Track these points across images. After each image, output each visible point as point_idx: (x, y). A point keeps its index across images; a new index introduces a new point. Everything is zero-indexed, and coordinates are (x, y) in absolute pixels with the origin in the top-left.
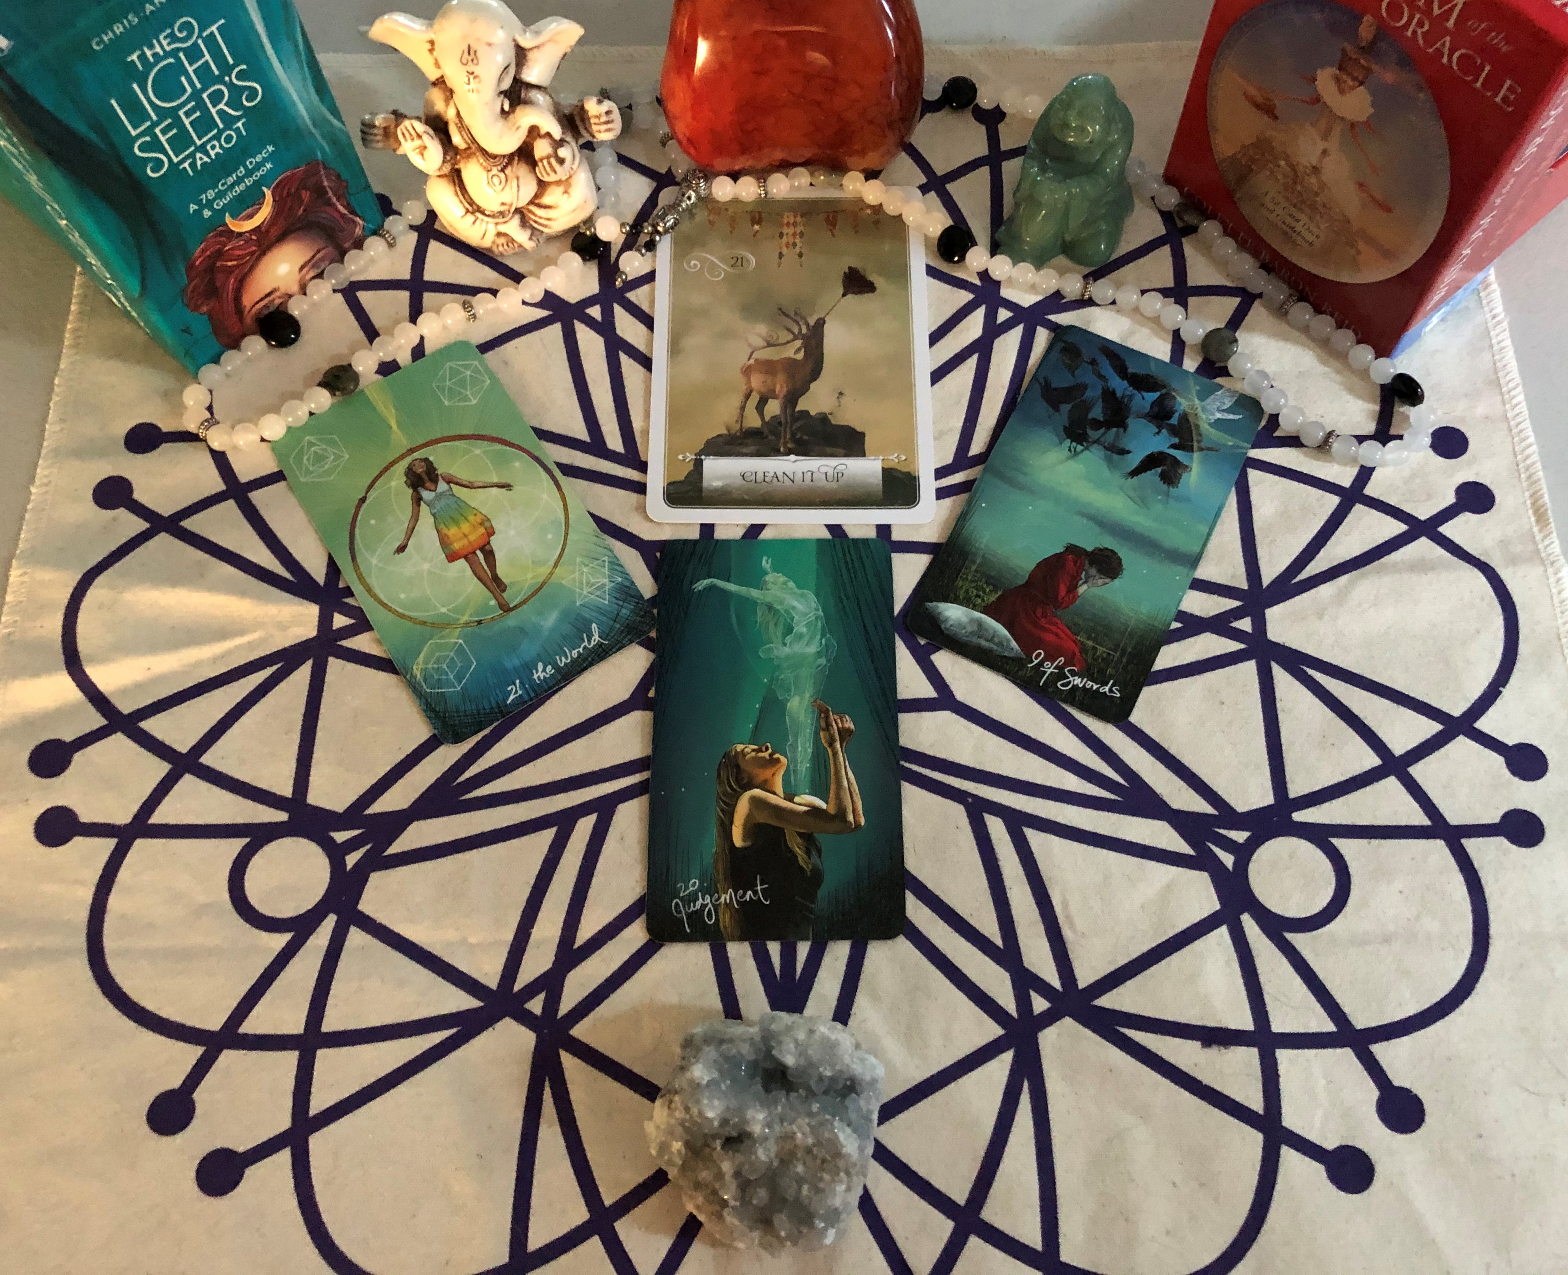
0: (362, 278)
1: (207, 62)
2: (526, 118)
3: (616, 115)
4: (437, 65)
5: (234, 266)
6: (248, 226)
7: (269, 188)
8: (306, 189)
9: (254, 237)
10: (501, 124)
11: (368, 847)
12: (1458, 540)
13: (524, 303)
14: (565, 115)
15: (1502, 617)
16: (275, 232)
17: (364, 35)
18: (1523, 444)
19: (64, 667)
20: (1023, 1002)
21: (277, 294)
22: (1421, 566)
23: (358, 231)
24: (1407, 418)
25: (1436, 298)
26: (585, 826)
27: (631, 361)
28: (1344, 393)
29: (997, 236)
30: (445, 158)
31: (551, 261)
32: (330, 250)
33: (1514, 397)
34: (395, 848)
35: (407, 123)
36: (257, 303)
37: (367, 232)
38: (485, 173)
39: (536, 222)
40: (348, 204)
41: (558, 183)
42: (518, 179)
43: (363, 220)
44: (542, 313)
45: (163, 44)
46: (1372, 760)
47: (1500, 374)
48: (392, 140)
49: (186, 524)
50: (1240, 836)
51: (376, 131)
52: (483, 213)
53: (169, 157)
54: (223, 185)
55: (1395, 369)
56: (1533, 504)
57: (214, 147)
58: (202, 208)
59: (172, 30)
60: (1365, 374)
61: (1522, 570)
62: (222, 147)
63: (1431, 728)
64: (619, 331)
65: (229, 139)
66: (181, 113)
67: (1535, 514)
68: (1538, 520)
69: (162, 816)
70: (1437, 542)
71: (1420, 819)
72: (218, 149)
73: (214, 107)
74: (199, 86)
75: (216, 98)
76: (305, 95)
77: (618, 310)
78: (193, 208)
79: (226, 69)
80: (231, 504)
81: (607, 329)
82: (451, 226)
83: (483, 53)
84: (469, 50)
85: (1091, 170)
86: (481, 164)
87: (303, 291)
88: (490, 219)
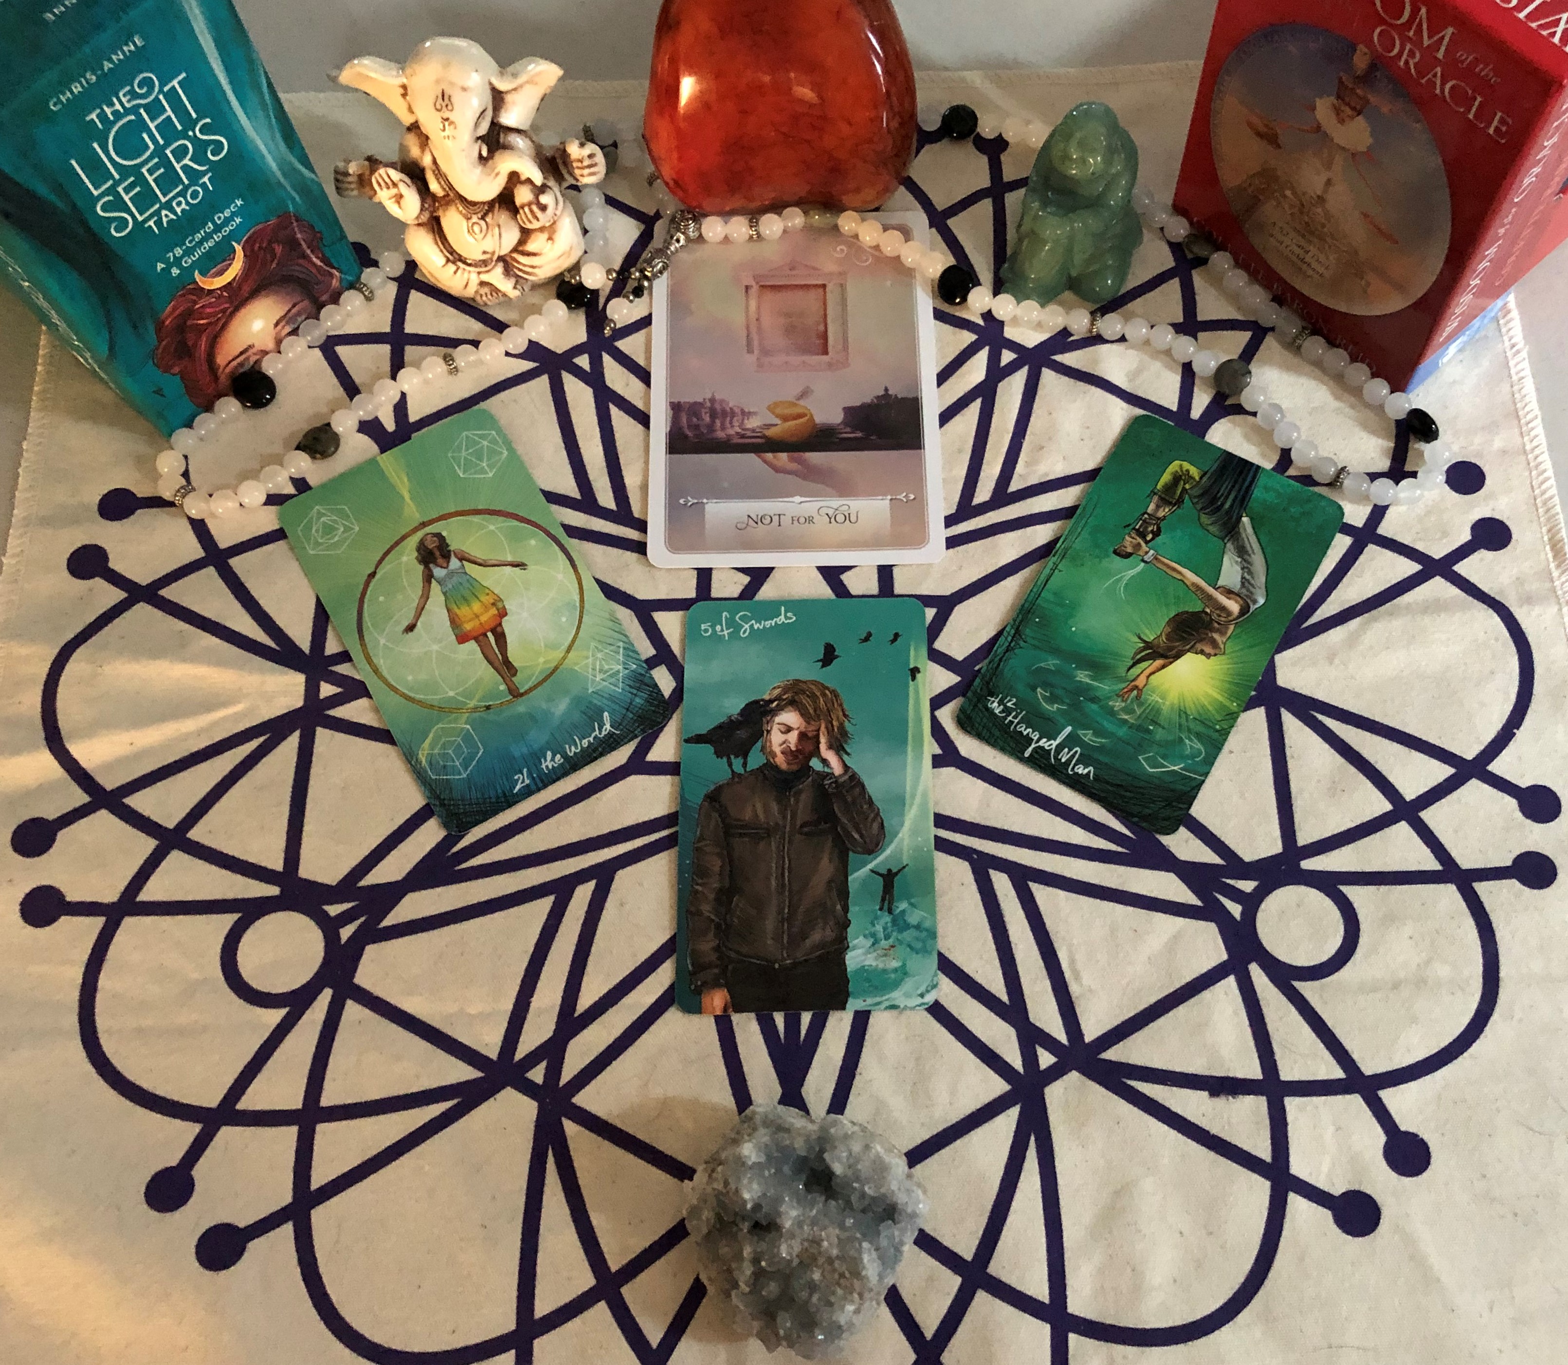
0: (339, 332)
1: (168, 119)
2: (506, 164)
3: (600, 158)
4: (411, 110)
5: (208, 325)
6: (218, 282)
7: (239, 243)
8: (278, 242)
9: (225, 294)
10: (478, 170)
11: (362, 919)
12: (1474, 579)
13: (507, 354)
14: (547, 159)
15: (1517, 657)
16: (246, 289)
17: (334, 80)
18: (1541, 478)
19: (44, 743)
20: (1030, 1060)
21: (252, 351)
22: (1435, 607)
23: (335, 283)
24: (1421, 454)
25: (1448, 330)
26: (584, 893)
27: (622, 413)
28: (1357, 429)
30: (422, 205)
31: (536, 310)
32: (305, 305)
33: (1533, 429)
35: (382, 171)
36: (231, 362)
37: (345, 284)
38: (464, 222)
39: (520, 270)
40: (323, 255)
41: (542, 229)
42: (499, 226)
43: (340, 271)
44: (528, 365)
45: (122, 101)
46: (1383, 806)
47: (1519, 405)
48: (367, 189)
49: (165, 593)
50: (1247, 886)
51: (350, 179)
52: (465, 263)
53: (133, 216)
54: (190, 242)
55: (1410, 404)
56: (1550, 540)
57: (179, 204)
58: (169, 266)
59: (133, 87)
60: (1379, 409)
61: (1537, 610)
62: (187, 203)
63: (1443, 772)
64: (609, 383)
65: (195, 195)
66: (144, 170)
67: (1553, 548)
68: (1555, 557)
69: (150, 893)
70: (1453, 583)
71: (1432, 864)
72: (184, 206)
73: (178, 163)
74: (161, 142)
75: (180, 153)
76: (272, 147)
77: (607, 359)
78: (160, 266)
79: (189, 124)
80: (211, 571)
81: (595, 380)
82: (432, 275)
83: (457, 98)
84: (443, 96)
85: (1095, 203)
86: (461, 212)
87: (278, 349)
88: (472, 269)
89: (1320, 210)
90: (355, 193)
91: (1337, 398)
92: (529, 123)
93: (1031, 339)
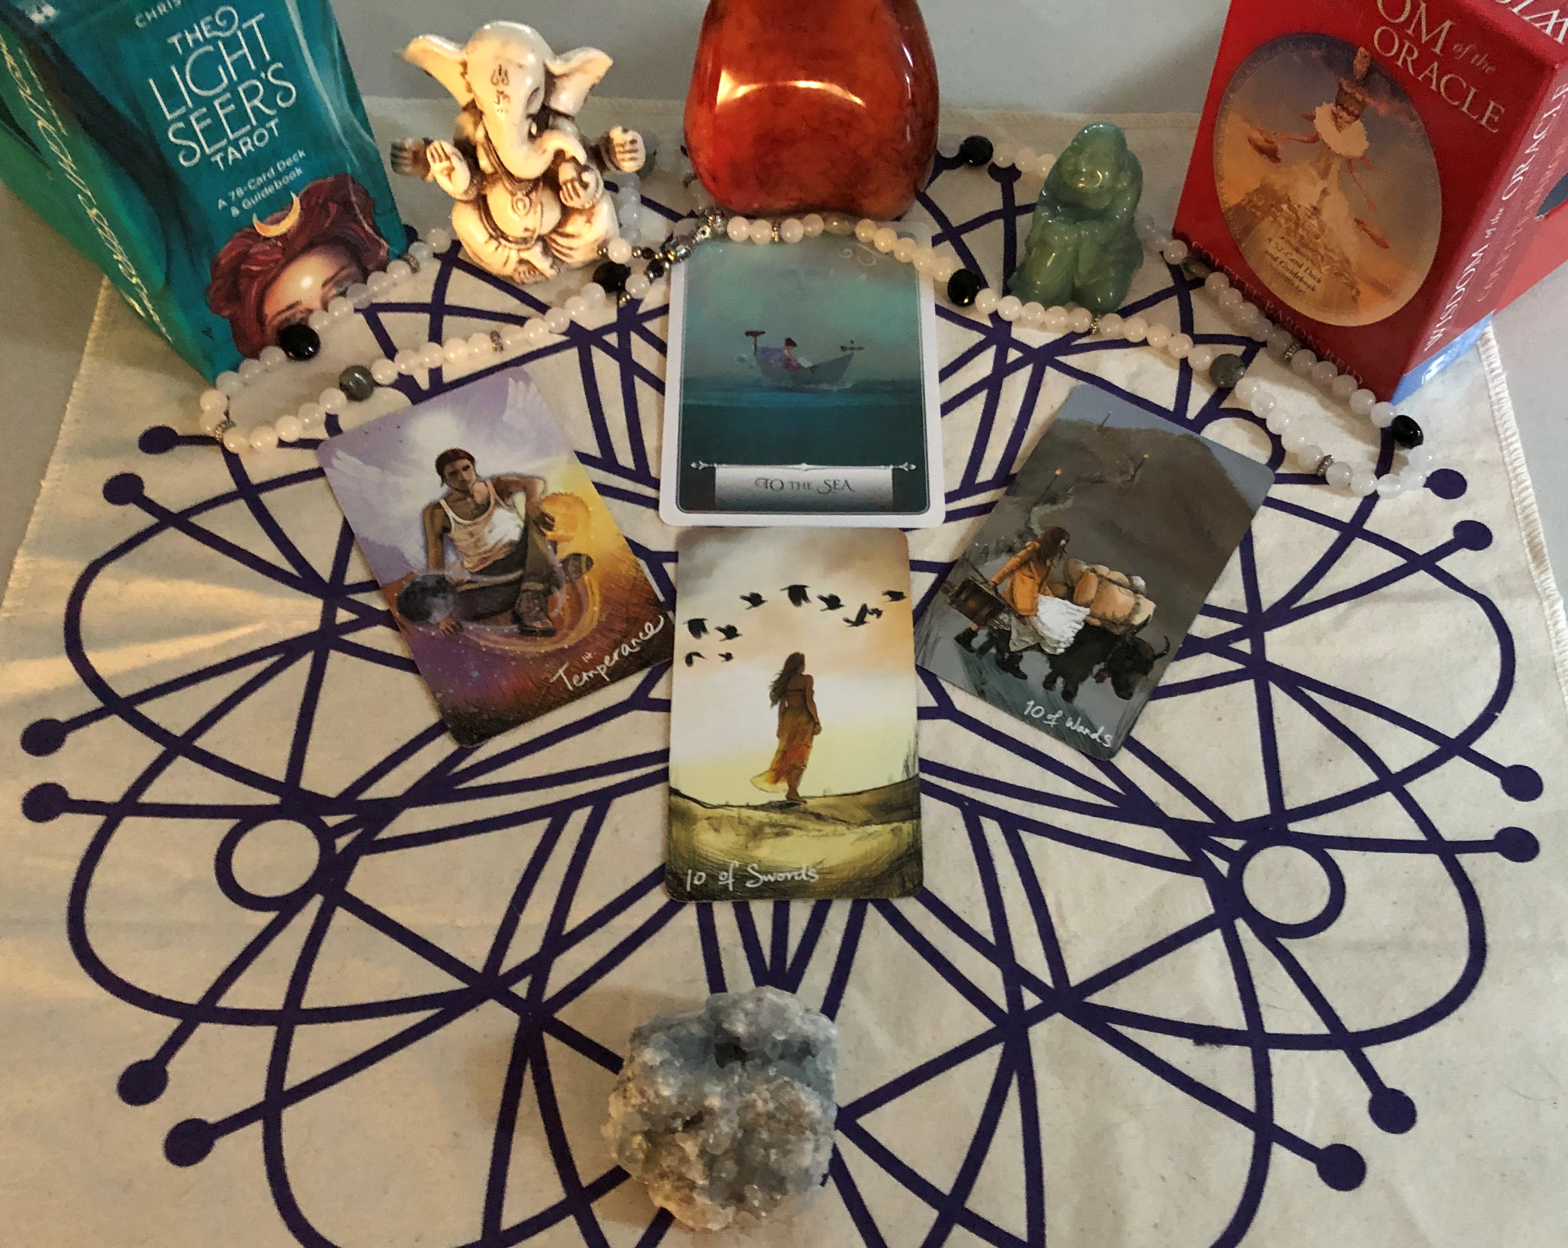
0: (382, 300)
1: (244, 56)
4: (470, 90)
5: (261, 272)
6: (274, 231)
7: (297, 195)
8: (334, 202)
9: (280, 244)
11: (359, 831)
12: (1456, 574)
16: (300, 242)
18: (1520, 487)
20: (1014, 999)
21: (298, 307)
22: (1419, 597)
23: (382, 253)
24: (1407, 458)
25: (1433, 339)
26: (580, 817)
27: (646, 385)
28: (1345, 435)
29: (1009, 281)
31: (575, 292)
32: (353, 269)
33: (1511, 444)
34: (386, 833)
36: (279, 313)
37: (392, 256)
38: (509, 197)
39: (558, 251)
40: (375, 222)
43: (388, 242)
44: (560, 338)
45: (203, 31)
46: (1369, 776)
47: (1498, 423)
49: (195, 520)
50: (1236, 844)
51: (405, 154)
53: (203, 147)
54: (253, 184)
55: (1395, 411)
56: (1529, 543)
57: (245, 144)
58: (230, 204)
59: (213, 17)
60: (1365, 418)
61: (1518, 603)
62: (254, 145)
63: (1427, 748)
64: (635, 357)
65: (261, 138)
66: (216, 104)
67: (1531, 551)
68: (1535, 558)
69: (150, 796)
70: (1435, 575)
71: (1415, 834)
72: (250, 146)
73: (248, 101)
74: (235, 78)
75: (252, 93)
76: (338, 105)
77: (634, 337)
78: (222, 203)
79: (263, 65)
80: (241, 503)
81: (622, 355)
82: (475, 254)
83: (514, 74)
84: (500, 70)
85: (1101, 216)
86: (507, 189)
87: (325, 307)
88: (513, 245)
89: (1314, 222)
90: (408, 169)
91: (1326, 408)
92: (578, 108)
93: (1037, 339)
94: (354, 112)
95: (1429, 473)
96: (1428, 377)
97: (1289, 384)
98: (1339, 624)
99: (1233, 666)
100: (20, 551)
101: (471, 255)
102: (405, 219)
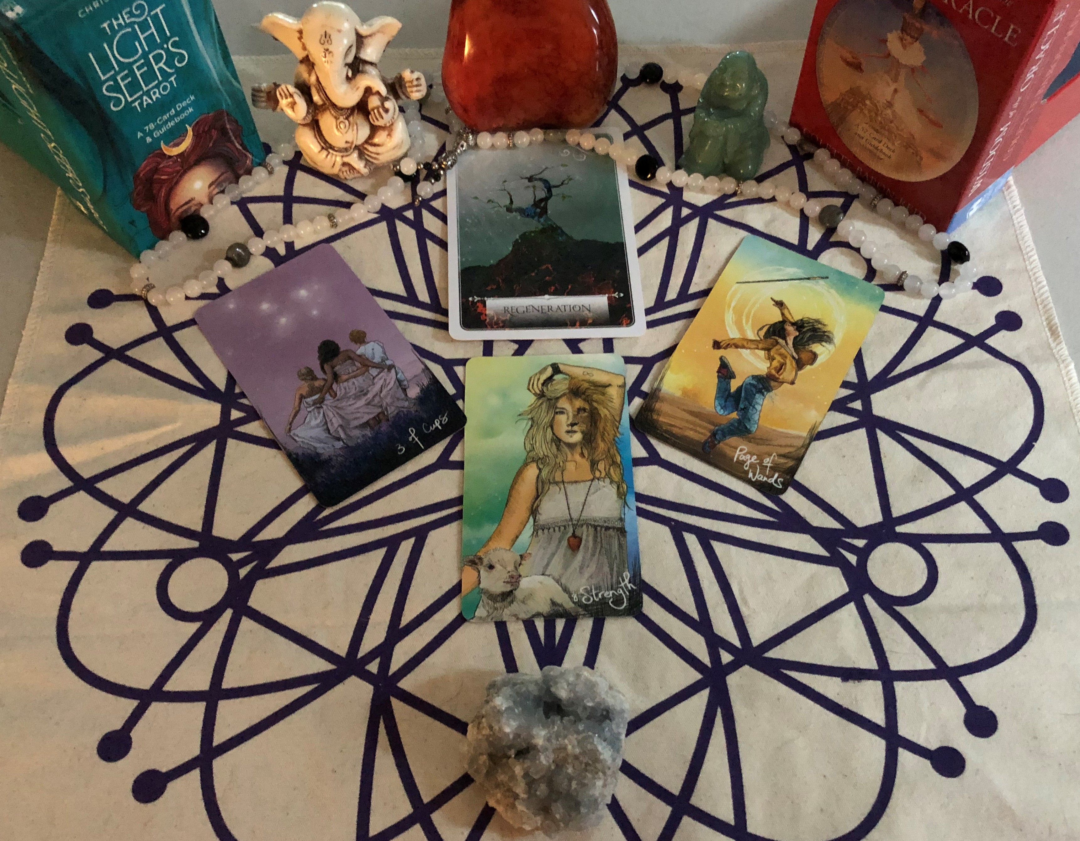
1: (152, 34)
2: (363, 82)
3: (423, 81)
4: (304, 48)
5: (167, 179)
6: (175, 151)
7: (190, 126)
8: (215, 129)
9: (179, 160)
10: (346, 85)
11: (255, 563)
12: (998, 348)
14: (388, 81)
15: (1032, 397)
16: (192, 159)
18: (1039, 286)
19: (44, 446)
20: (715, 656)
21: (193, 202)
22: (974, 366)
23: (248, 162)
24: (959, 271)
25: (975, 187)
27: (435, 245)
28: (916, 256)
29: (679, 161)
30: (308, 111)
32: (229, 175)
33: (1031, 256)
34: (274, 564)
35: (283, 86)
36: (180, 208)
37: (255, 164)
38: (335, 121)
39: (369, 156)
40: (242, 142)
41: (384, 128)
42: (357, 125)
43: (251, 154)
44: (374, 216)
45: (124, 18)
46: (949, 491)
47: (1021, 243)
48: (273, 101)
49: (129, 353)
50: (860, 543)
52: (333, 149)
53: (126, 97)
54: (160, 120)
55: (951, 239)
56: (1048, 324)
57: (154, 93)
58: (145, 135)
59: (131, 8)
60: (930, 244)
61: (1043, 366)
62: (160, 93)
63: (988, 470)
64: (426, 226)
65: (165, 88)
66: (135, 67)
67: (1049, 330)
68: (1052, 335)
69: (111, 545)
70: (985, 350)
71: (984, 529)
72: (157, 95)
73: (156, 64)
74: (147, 49)
75: (158, 59)
76: (216, 63)
77: (425, 213)
78: (140, 134)
79: (165, 38)
80: (161, 340)
81: (417, 224)
82: (312, 160)
83: (335, 37)
84: (326, 35)
85: (741, 114)
86: (333, 115)
87: (211, 202)
88: (337, 153)
89: (889, 112)
90: (264, 104)
91: (902, 238)
92: (379, 58)
93: (701, 200)
94: (227, 67)
95: (975, 280)
96: (971, 213)
97: (877, 224)
98: (922, 386)
99: (851, 419)
100: (10, 381)
101: (309, 161)
102: (262, 139)
